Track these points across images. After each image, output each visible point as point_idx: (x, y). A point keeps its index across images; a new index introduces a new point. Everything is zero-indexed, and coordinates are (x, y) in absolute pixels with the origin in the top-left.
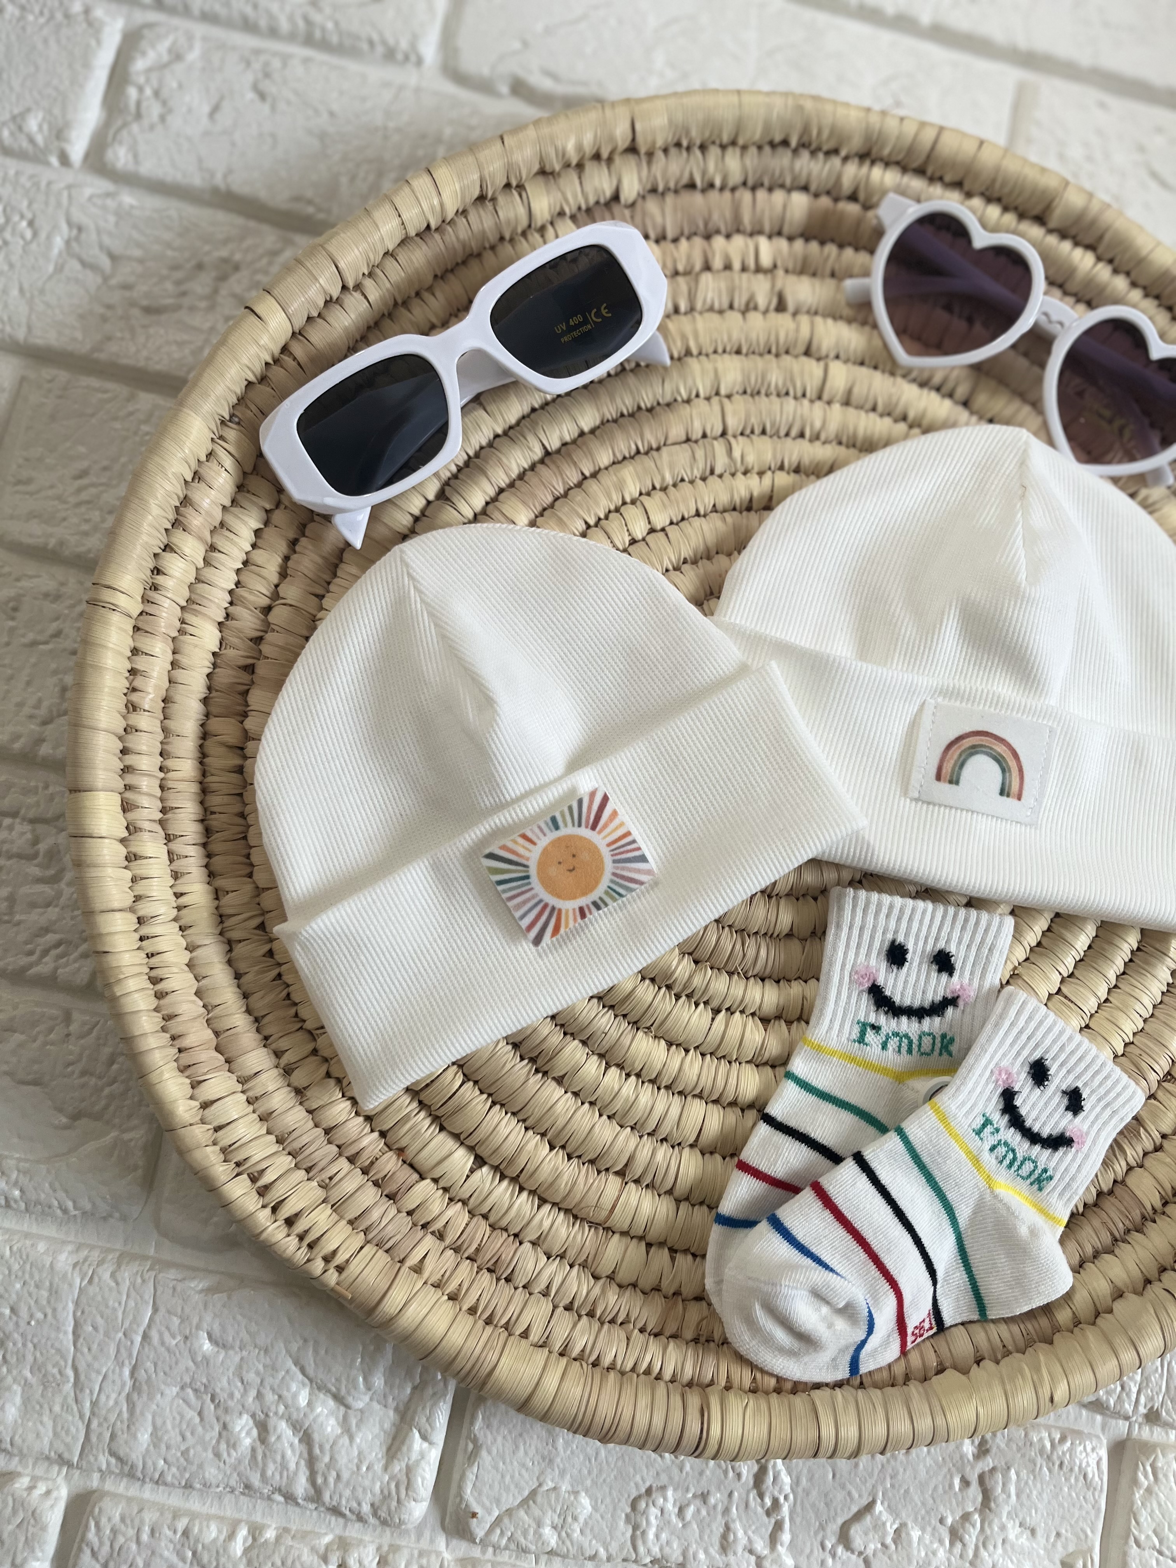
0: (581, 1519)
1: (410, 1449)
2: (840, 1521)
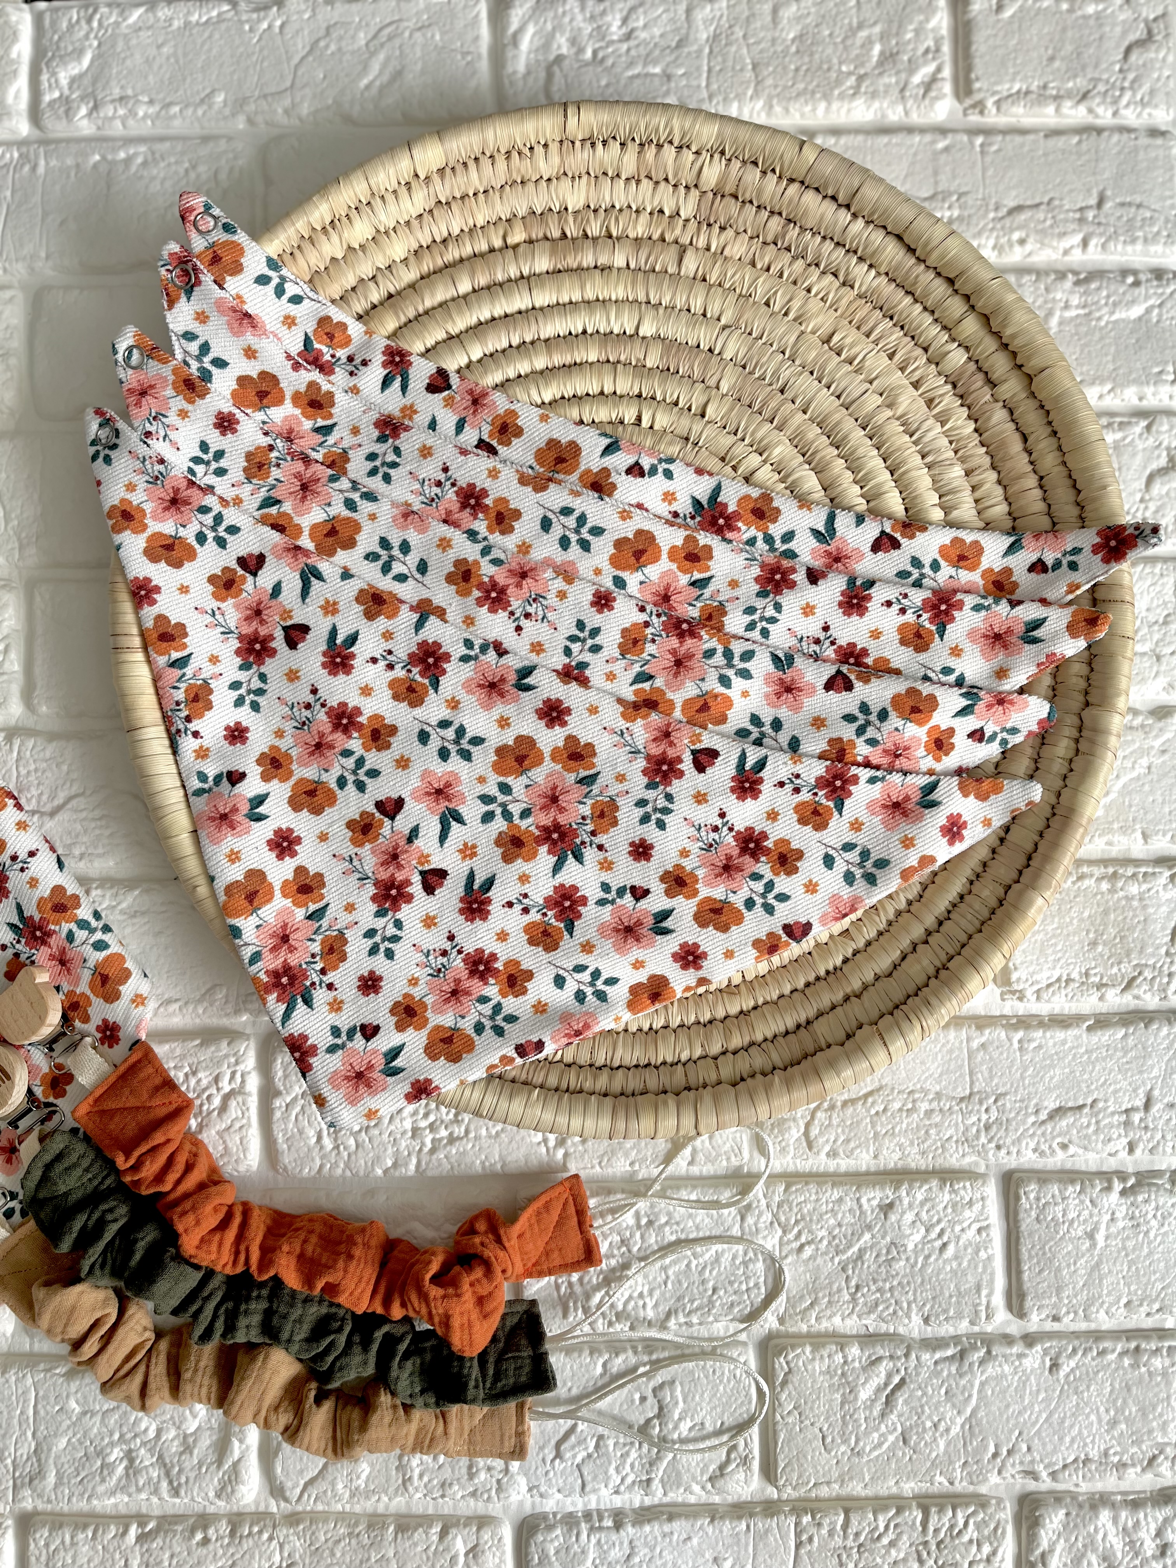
0: (364, 1476)
1: (232, 1452)
2: (553, 1442)
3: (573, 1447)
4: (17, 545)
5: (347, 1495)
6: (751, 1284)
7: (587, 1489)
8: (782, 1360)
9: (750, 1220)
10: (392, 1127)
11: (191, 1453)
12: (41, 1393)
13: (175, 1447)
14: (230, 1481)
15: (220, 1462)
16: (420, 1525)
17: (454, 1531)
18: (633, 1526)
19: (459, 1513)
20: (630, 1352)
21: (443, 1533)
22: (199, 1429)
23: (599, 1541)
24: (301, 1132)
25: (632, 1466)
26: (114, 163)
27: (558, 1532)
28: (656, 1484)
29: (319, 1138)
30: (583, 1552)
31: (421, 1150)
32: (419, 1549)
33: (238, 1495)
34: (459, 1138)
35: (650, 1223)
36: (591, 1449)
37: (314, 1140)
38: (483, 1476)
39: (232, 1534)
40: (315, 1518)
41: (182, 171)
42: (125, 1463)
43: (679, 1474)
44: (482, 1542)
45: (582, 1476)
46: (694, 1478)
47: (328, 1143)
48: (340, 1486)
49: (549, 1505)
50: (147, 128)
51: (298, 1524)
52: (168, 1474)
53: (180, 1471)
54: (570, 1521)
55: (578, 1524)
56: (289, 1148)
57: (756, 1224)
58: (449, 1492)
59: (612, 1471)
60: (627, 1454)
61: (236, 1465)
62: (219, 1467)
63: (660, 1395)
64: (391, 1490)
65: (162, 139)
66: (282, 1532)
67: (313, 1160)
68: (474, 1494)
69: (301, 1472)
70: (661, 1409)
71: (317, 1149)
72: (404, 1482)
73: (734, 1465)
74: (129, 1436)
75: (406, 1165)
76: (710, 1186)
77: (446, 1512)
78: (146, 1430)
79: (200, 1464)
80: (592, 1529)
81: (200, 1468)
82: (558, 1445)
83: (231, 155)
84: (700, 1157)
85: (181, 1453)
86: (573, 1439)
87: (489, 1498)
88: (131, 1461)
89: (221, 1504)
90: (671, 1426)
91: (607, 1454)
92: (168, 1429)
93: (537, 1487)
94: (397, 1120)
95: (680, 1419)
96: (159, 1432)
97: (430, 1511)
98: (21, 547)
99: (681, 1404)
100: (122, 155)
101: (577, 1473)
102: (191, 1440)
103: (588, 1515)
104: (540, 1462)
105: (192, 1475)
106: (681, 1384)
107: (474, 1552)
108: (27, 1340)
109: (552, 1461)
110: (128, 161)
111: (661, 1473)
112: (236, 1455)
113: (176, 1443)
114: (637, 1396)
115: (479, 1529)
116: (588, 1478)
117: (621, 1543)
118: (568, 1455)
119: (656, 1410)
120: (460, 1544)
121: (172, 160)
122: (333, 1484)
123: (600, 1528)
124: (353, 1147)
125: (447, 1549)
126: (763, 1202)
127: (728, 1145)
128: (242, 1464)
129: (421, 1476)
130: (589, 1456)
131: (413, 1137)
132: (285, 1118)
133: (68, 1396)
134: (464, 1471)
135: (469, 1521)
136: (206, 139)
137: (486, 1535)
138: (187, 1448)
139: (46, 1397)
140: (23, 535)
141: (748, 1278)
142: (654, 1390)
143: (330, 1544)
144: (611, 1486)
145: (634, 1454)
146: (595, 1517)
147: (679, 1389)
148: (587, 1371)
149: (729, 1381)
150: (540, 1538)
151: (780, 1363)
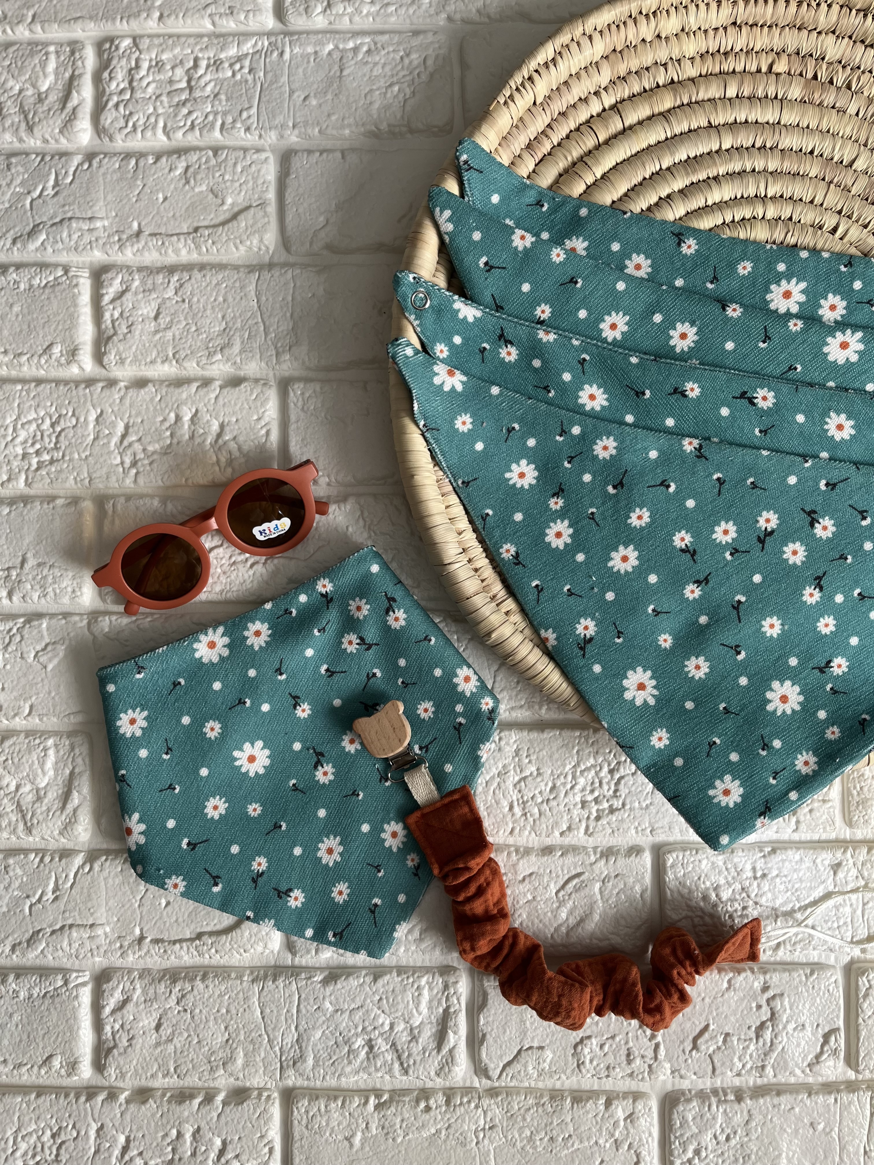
3: (707, 1042)
4: (274, 352)
5: (535, 1075)
6: (841, 923)
7: (717, 1072)
8: (864, 979)
9: (841, 875)
10: (567, 800)
11: (417, 1042)
12: (303, 996)
13: (405, 1037)
14: (447, 1063)
15: (439, 1048)
16: (589, 1098)
17: (615, 1102)
18: (751, 1099)
19: (617, 1089)
20: (749, 973)
21: (608, 1104)
22: (421, 1023)
23: (725, 1110)
24: (497, 803)
25: (751, 1056)
26: (344, 50)
27: (695, 1103)
28: (769, 1070)
29: (511, 808)
30: (714, 1118)
31: (588, 818)
32: (590, 1116)
33: (454, 1075)
34: (617, 809)
35: (764, 876)
36: (720, 1043)
37: (507, 809)
38: (638, 1061)
39: (448, 1102)
40: (509, 1092)
41: (398, 58)
42: (366, 1049)
43: (786, 1062)
44: (637, 1111)
45: (713, 1062)
46: (797, 1065)
47: (517, 810)
48: (530, 1068)
49: (685, 1085)
50: (368, 24)
51: (497, 1096)
52: (399, 1058)
53: (409, 1055)
54: (702, 1096)
55: (709, 1098)
56: (489, 815)
57: (845, 878)
58: (612, 1073)
59: (736, 1060)
60: (748, 1047)
61: (451, 1051)
62: (439, 1051)
63: (772, 1004)
64: (569, 1071)
65: (382, 33)
66: (486, 1102)
67: (507, 824)
68: (631, 1075)
69: (501, 1057)
70: (773, 1014)
71: (510, 816)
72: (578, 1066)
73: (825, 1056)
74: (370, 1028)
75: (578, 828)
76: (811, 848)
77: (607, 1088)
78: (382, 1024)
79: (424, 1050)
80: (719, 1102)
81: (424, 1053)
82: (695, 1040)
83: (437, 46)
84: (803, 827)
85: (410, 1042)
86: (706, 1035)
87: (643, 1078)
88: (371, 1048)
89: (438, 1080)
90: (781, 1027)
91: (733, 1047)
92: (399, 1024)
93: (678, 1070)
94: (571, 795)
95: (787, 1022)
96: (392, 1026)
97: (596, 1087)
98: (278, 354)
99: (788, 1011)
100: (351, 45)
101: (709, 1060)
102: (416, 1032)
103: (715, 1092)
104: (680, 1052)
105: (418, 1058)
106: (789, 996)
107: (630, 1117)
108: (290, 956)
109: (690, 1051)
110: (356, 50)
111: (772, 1061)
112: (452, 1044)
113: (405, 1034)
114: (754, 1005)
115: (634, 1101)
116: (718, 1064)
117: (742, 1112)
118: (703, 1047)
119: (769, 1015)
120: (620, 1112)
121: (391, 49)
122: (525, 1066)
123: (726, 1101)
124: (537, 815)
125: (611, 1116)
126: (851, 861)
127: (824, 817)
128: (456, 1050)
129: (591, 1061)
130: (719, 1048)
131: (583, 807)
132: (485, 792)
133: (324, 998)
134: (624, 1058)
135: (625, 1095)
136: (416, 33)
137: (640, 1105)
138: (414, 1038)
139: (307, 999)
140: (279, 345)
141: (838, 919)
142: (768, 1001)
143: (522, 1111)
144: (735, 1070)
145: (752, 1047)
146: (721, 1093)
147: (787, 1000)
148: (717, 985)
149: (824, 994)
150: (681, 1108)
151: (863, 982)
